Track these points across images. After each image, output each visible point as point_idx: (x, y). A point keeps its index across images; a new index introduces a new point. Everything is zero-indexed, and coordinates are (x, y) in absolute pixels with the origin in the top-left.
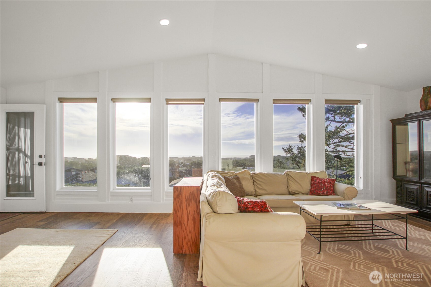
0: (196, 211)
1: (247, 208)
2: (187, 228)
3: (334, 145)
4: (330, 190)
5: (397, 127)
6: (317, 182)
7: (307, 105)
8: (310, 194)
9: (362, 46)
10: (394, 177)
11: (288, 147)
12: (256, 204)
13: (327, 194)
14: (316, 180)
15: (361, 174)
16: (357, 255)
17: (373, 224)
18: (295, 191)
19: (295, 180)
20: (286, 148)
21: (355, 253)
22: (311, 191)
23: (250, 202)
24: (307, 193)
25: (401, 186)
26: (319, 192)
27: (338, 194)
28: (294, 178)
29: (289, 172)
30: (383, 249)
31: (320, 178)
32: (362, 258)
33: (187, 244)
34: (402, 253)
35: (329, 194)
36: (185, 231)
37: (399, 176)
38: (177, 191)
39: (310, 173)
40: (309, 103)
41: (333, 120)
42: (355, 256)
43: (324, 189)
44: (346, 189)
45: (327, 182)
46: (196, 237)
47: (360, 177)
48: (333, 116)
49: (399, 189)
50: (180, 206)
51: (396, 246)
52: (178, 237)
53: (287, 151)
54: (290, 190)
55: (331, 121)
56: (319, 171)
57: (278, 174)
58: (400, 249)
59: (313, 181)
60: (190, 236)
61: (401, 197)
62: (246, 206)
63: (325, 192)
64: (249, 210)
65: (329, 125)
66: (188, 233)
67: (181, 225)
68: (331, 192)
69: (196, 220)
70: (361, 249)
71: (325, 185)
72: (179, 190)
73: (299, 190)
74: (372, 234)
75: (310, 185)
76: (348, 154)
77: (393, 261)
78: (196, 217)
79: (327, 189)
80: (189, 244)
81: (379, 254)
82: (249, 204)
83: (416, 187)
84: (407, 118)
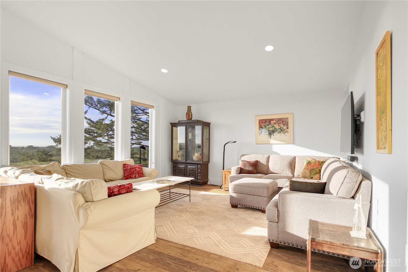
0: (29, 213)
1: (112, 192)
2: (14, 239)
3: (108, 137)
4: (140, 174)
5: (174, 128)
6: (129, 168)
7: (116, 102)
8: (124, 179)
9: (164, 71)
10: (172, 161)
12: (122, 187)
13: (138, 177)
14: (128, 166)
15: (153, 160)
16: (171, 212)
17: (170, 192)
18: (110, 178)
19: (110, 168)
20: (56, 138)
21: (169, 212)
22: (124, 176)
23: (115, 186)
24: (121, 178)
25: (176, 166)
26: (131, 176)
27: (146, 176)
28: (109, 166)
29: (104, 161)
30: (180, 205)
31: (131, 165)
32: (174, 212)
34: (189, 204)
35: (139, 176)
37: (174, 160)
39: (121, 161)
40: (118, 100)
41: (110, 114)
42: (170, 213)
43: (135, 173)
44: (152, 171)
45: (137, 167)
46: (28, 246)
47: (153, 163)
48: (110, 111)
49: (174, 168)
51: (185, 201)
53: (57, 141)
54: (106, 178)
55: (109, 115)
56: (128, 160)
57: (93, 164)
58: (188, 202)
59: (125, 167)
61: (176, 173)
62: (111, 191)
63: (137, 175)
64: (115, 193)
65: (106, 118)
68: (142, 175)
69: (28, 226)
70: (170, 208)
71: (136, 170)
73: (114, 177)
74: (170, 199)
75: (123, 172)
77: (188, 209)
78: (28, 222)
79: (138, 173)
81: (180, 208)
82: (114, 188)
83: (183, 166)
84: (180, 124)
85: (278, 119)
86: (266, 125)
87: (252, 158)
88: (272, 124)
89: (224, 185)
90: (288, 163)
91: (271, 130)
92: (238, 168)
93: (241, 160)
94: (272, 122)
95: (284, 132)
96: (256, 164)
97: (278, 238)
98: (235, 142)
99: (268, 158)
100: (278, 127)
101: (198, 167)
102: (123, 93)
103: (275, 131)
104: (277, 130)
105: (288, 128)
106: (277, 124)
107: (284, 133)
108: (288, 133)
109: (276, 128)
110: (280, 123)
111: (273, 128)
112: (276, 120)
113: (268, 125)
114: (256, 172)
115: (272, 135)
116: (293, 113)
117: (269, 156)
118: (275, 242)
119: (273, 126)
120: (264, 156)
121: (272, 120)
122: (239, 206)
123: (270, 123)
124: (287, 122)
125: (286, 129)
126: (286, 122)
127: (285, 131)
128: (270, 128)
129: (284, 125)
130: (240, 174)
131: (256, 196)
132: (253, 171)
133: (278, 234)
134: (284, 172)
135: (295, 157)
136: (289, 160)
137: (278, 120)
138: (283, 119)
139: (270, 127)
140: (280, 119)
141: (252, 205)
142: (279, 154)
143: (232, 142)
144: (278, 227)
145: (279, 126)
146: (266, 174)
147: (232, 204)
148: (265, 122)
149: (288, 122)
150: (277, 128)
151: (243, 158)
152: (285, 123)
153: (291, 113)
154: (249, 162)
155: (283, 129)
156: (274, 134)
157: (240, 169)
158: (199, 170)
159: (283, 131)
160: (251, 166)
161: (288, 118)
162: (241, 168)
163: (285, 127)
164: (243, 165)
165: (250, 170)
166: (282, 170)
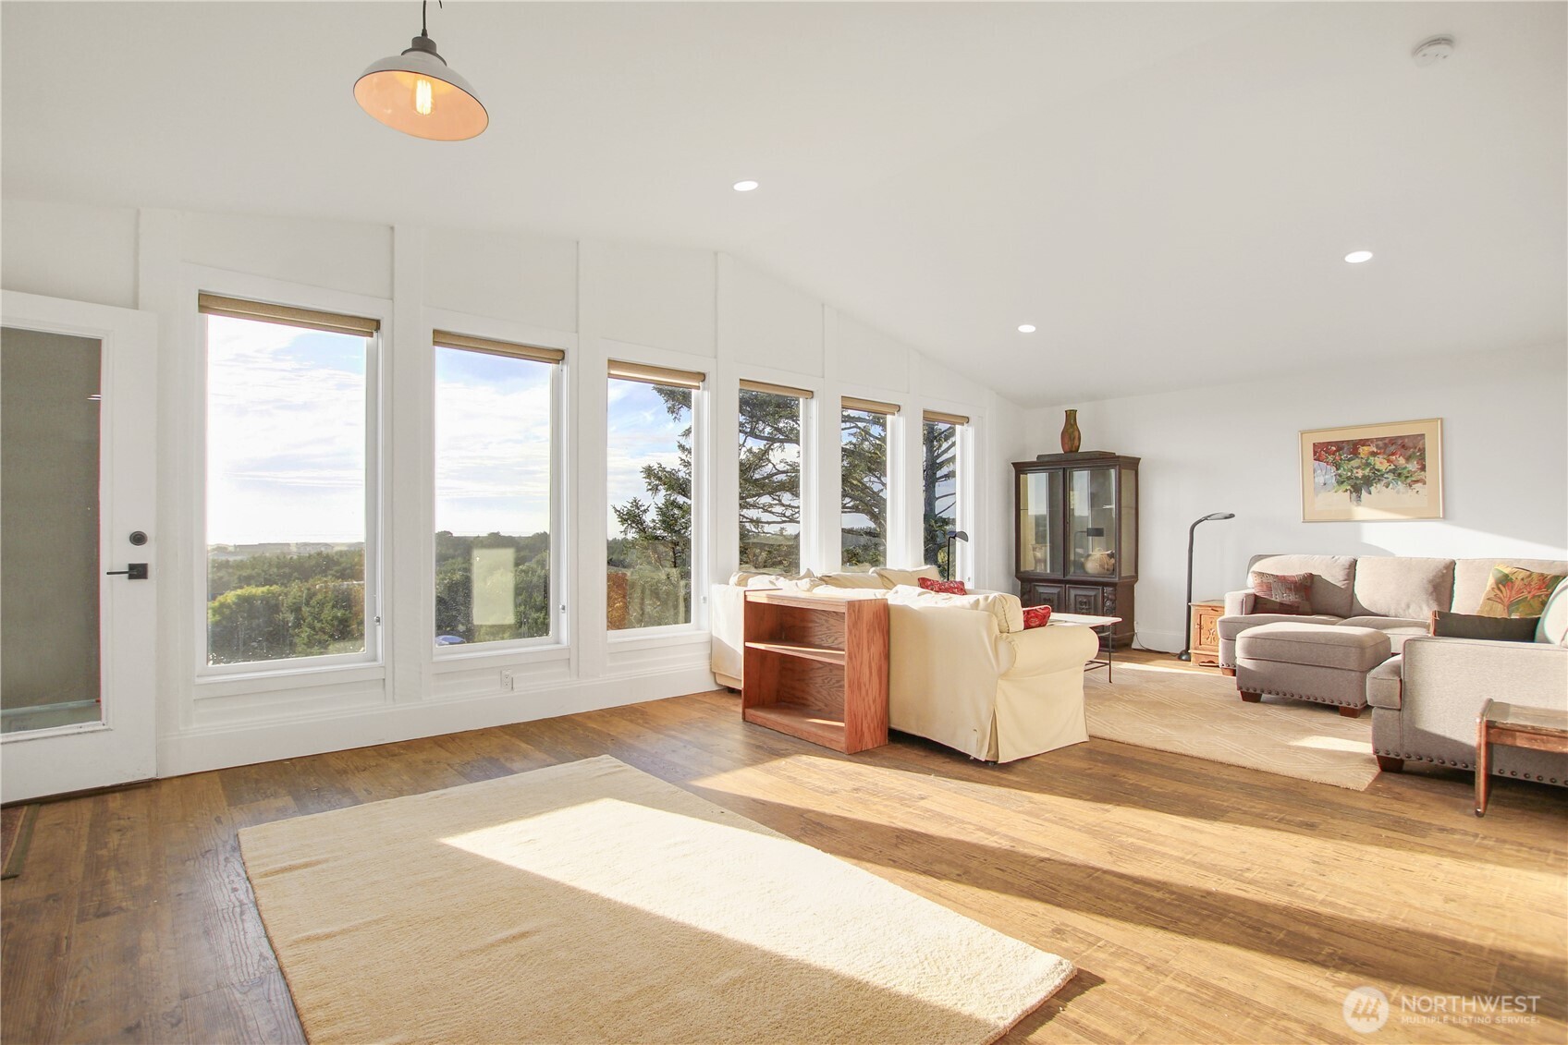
0: (884, 651)
2: (870, 692)
5: (1024, 476)
7: (891, 417)
10: (1019, 574)
11: (629, 506)
15: (970, 572)
20: (625, 511)
25: (1030, 591)
33: (869, 727)
36: (866, 701)
37: (1025, 572)
38: (854, 611)
40: (896, 413)
46: (882, 710)
50: (858, 645)
52: (855, 715)
53: (626, 521)
60: (873, 709)
66: (871, 702)
67: (860, 688)
69: (883, 673)
72: (857, 606)
76: (767, 528)
78: (883, 667)
80: (872, 726)
83: (1055, 591)
84: (1042, 464)
85: (1387, 441)
86: (1341, 459)
87: (1293, 566)
88: (1362, 455)
89: (1196, 649)
90: (1425, 581)
91: (1360, 475)
92: (1248, 596)
93: (1254, 572)
94: (1364, 451)
95: (1409, 481)
96: (1309, 584)
97: (1402, 746)
98: (1232, 516)
99: (1350, 566)
100: (1386, 464)
101: (1103, 593)
102: (908, 393)
103: (1374, 479)
104: (1382, 475)
105: (1423, 468)
106: (1381, 456)
107: (1410, 486)
108: (1425, 483)
109: (1378, 470)
110: (1393, 454)
111: (1368, 470)
112: (1380, 443)
113: (1349, 460)
114: (1309, 610)
115: (1363, 491)
116: (1442, 419)
117: (1356, 561)
118: (1392, 756)
119: (1368, 464)
120: (1336, 560)
121: (1364, 442)
122: (1265, 697)
123: (1355, 452)
124: (1419, 450)
125: (1415, 472)
126: (1416, 448)
127: (1414, 479)
128: (1355, 471)
129: (1408, 459)
130: (1253, 612)
131: (1324, 669)
132: (1298, 607)
133: (1402, 737)
134: (1410, 611)
135: (1453, 563)
136: (1430, 573)
137: (1385, 444)
138: (1406, 440)
139: (1357, 468)
140: (1393, 441)
141: (1309, 693)
142: (1392, 555)
143: (1220, 516)
144: (1400, 720)
145: (1389, 461)
146: (1345, 618)
147: (1244, 690)
148: (1337, 450)
149: (1424, 449)
150: (1381, 468)
151: (1257, 567)
152: (1414, 452)
153: (1436, 420)
154: (1283, 580)
155: (1405, 472)
156: (1372, 489)
157: (1253, 598)
158: (1108, 603)
159: (1407, 477)
160: (1290, 589)
161: (1424, 435)
162: (1256, 598)
163: (1413, 466)
164: (1262, 586)
165: (1287, 603)
166: (1403, 605)
